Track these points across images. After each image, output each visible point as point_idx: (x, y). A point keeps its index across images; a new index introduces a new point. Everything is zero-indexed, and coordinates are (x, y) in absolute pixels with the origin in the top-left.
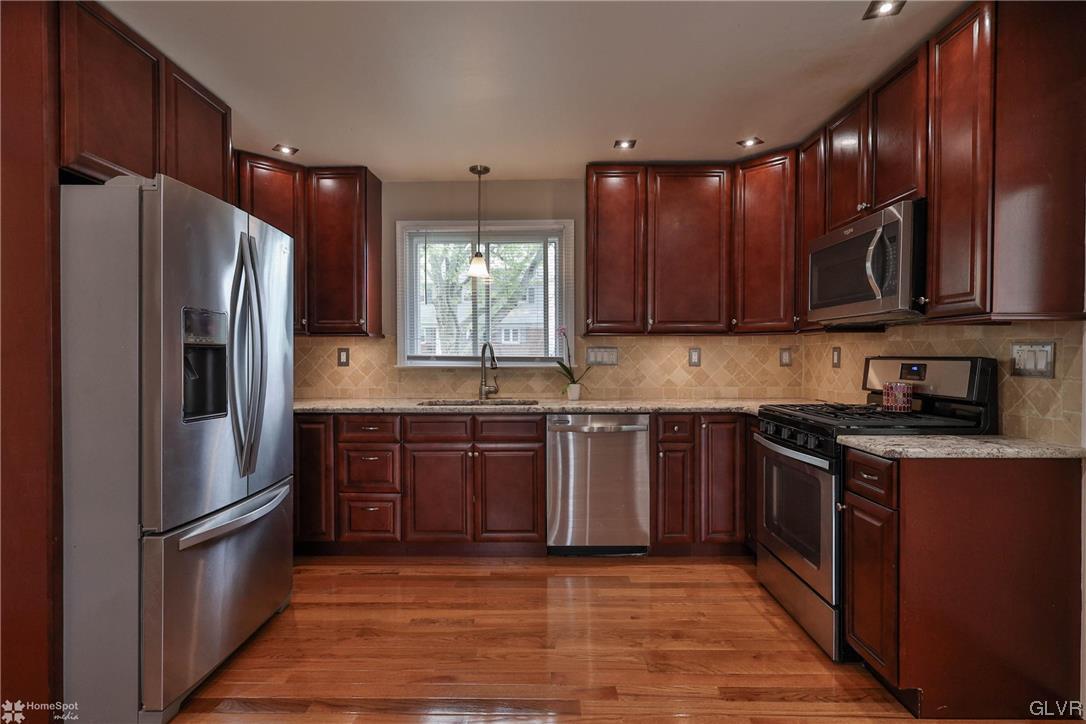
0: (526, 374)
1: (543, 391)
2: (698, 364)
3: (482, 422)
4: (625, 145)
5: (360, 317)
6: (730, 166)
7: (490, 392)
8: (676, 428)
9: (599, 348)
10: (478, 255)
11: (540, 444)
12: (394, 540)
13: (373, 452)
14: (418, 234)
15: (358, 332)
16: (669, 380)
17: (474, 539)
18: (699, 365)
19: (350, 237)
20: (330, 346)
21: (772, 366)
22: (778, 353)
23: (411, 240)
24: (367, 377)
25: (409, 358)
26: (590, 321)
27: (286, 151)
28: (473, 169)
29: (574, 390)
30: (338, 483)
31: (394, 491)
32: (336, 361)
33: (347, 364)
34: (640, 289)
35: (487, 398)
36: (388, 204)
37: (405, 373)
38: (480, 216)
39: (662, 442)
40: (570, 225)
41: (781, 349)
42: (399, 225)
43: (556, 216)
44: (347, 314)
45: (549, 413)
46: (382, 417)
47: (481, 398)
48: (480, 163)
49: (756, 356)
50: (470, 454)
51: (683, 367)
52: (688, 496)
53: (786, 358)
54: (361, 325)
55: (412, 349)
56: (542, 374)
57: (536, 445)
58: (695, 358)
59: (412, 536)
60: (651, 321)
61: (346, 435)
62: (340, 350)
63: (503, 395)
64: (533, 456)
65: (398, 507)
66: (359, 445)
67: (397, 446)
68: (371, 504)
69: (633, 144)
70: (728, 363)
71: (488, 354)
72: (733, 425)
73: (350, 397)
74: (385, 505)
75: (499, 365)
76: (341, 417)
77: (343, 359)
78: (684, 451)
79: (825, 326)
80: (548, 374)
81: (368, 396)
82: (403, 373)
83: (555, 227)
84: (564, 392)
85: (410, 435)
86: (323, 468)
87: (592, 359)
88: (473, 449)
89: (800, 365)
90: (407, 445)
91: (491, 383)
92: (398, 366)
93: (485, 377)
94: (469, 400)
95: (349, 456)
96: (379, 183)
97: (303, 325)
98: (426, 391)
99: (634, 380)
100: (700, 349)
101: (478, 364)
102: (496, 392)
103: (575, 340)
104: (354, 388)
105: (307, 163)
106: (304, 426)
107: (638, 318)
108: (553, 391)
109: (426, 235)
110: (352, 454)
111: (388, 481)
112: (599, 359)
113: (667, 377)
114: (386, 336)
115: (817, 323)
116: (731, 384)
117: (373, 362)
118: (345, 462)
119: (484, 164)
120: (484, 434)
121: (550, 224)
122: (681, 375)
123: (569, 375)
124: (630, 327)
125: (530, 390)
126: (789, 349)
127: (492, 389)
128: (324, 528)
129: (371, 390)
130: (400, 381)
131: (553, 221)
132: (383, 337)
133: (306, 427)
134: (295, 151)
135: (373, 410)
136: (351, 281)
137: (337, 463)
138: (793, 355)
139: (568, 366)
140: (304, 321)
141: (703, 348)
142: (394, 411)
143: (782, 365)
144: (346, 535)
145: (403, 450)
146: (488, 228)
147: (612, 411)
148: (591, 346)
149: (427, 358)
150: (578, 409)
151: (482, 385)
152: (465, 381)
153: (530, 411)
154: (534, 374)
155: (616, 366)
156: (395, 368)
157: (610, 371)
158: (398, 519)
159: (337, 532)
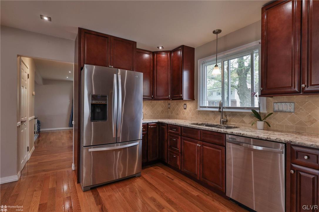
5: (181, 94)
7: (224, 121)
8: (306, 157)
9: (281, 102)
10: (216, 66)
13: (175, 137)
24: (190, 113)
25: (201, 107)
28: (214, 32)
29: (260, 124)
31: (179, 152)
32: (183, 108)
33: (186, 109)
35: (223, 124)
37: (200, 112)
42: (198, 61)
47: (221, 124)
48: (216, 28)
50: (198, 145)
54: (181, 96)
55: (202, 104)
59: (183, 169)
61: (169, 130)
62: (184, 104)
63: (230, 123)
66: (172, 135)
68: (174, 154)
77: (185, 107)
78: (314, 175)
81: (190, 119)
82: (199, 112)
85: (183, 134)
87: (276, 108)
91: (225, 118)
94: (215, 124)
95: (170, 137)
96: (193, 49)
98: (206, 119)
102: (226, 121)
103: (267, 99)
104: (187, 116)
106: (162, 126)
112: (281, 109)
117: (192, 108)
118: (169, 139)
120: (203, 138)
123: (257, 116)
125: (244, 122)
130: (198, 115)
132: (194, 100)
134: (163, 47)
135: (174, 124)
137: (167, 139)
139: (258, 112)
145: (181, 138)
147: (257, 138)
148: (276, 101)
149: (205, 107)
150: (239, 133)
151: (221, 118)
152: (218, 116)
153: (218, 131)
154: (246, 115)
155: (293, 113)
156: (197, 111)
157: (289, 116)
158: (180, 162)
159: (167, 160)
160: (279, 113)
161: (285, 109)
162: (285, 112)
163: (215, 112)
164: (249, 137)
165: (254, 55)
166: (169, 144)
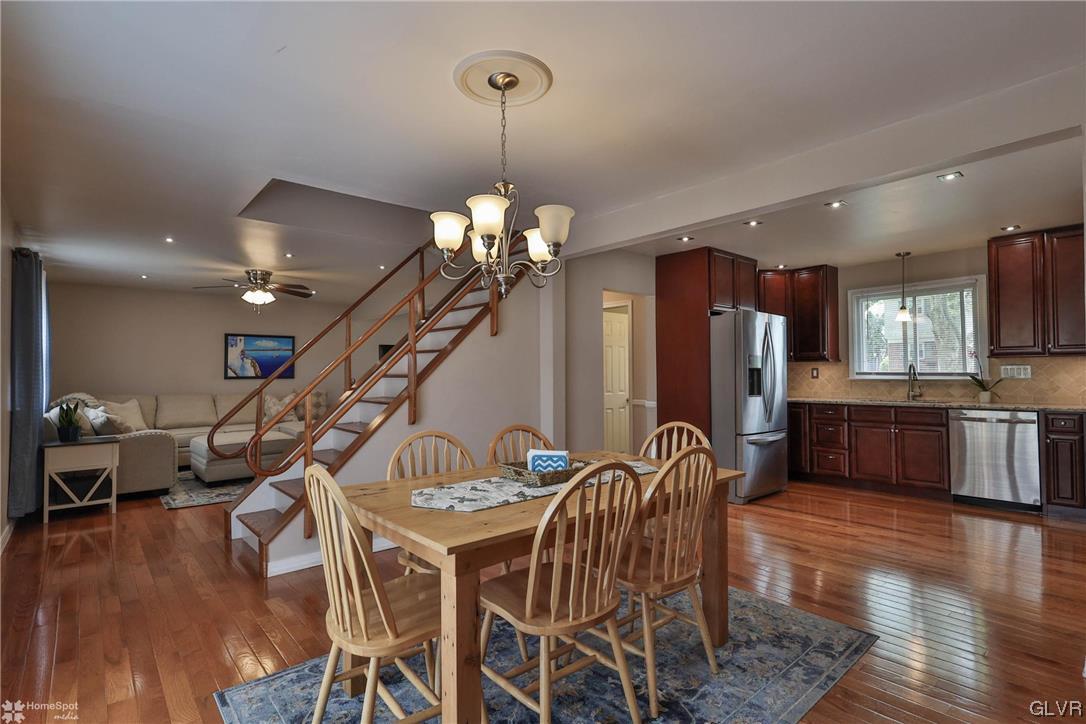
0: (947, 384)
1: (962, 397)
3: (901, 412)
5: (824, 350)
7: (916, 395)
8: (1063, 423)
10: (903, 308)
12: (844, 477)
13: (831, 425)
14: (863, 297)
15: (823, 359)
17: (897, 482)
19: (817, 305)
20: (808, 367)
23: (858, 301)
24: (830, 385)
25: (858, 373)
26: (993, 347)
28: (898, 255)
29: (985, 396)
30: (811, 440)
31: (844, 449)
32: (811, 376)
33: (817, 377)
35: (913, 399)
36: (842, 281)
37: (855, 383)
40: (982, 279)
42: (849, 293)
43: (970, 274)
44: (816, 349)
45: (950, 408)
46: (837, 406)
47: (909, 399)
48: (903, 250)
50: (893, 431)
54: (825, 355)
55: (860, 368)
56: (958, 384)
57: (941, 428)
59: (856, 475)
60: (1050, 346)
61: (815, 415)
62: (813, 369)
64: (939, 435)
65: (847, 458)
66: (823, 421)
67: (846, 423)
68: (831, 455)
69: (1018, 227)
71: (912, 371)
73: (819, 397)
74: (839, 456)
75: (920, 378)
76: (813, 406)
77: (815, 374)
80: (964, 384)
81: (831, 396)
82: (853, 382)
83: (970, 281)
85: (854, 418)
86: (803, 432)
87: (1004, 375)
88: (895, 428)
90: (852, 423)
91: (916, 390)
92: (850, 378)
93: (912, 388)
94: (900, 399)
95: (817, 427)
96: (836, 271)
97: (791, 356)
98: (870, 394)
99: (1047, 390)
101: (907, 378)
103: (989, 360)
104: (822, 391)
108: (971, 397)
109: (867, 297)
110: (819, 426)
111: (841, 443)
114: (842, 360)
117: (833, 377)
118: (815, 430)
119: (905, 251)
120: (902, 419)
121: (964, 280)
123: (979, 385)
124: (1030, 350)
125: (950, 395)
128: (803, 465)
129: (833, 393)
130: (850, 386)
131: (967, 278)
132: (840, 361)
133: (794, 410)
135: (830, 402)
137: (810, 431)
140: (792, 354)
142: (843, 403)
144: (816, 470)
145: (849, 426)
148: (1005, 364)
149: (871, 374)
151: (909, 391)
154: (953, 384)
155: (1030, 380)
156: (848, 380)
157: (1024, 383)
158: (847, 464)
159: (811, 468)
163: (891, 382)
165: (965, 293)
166: (815, 439)
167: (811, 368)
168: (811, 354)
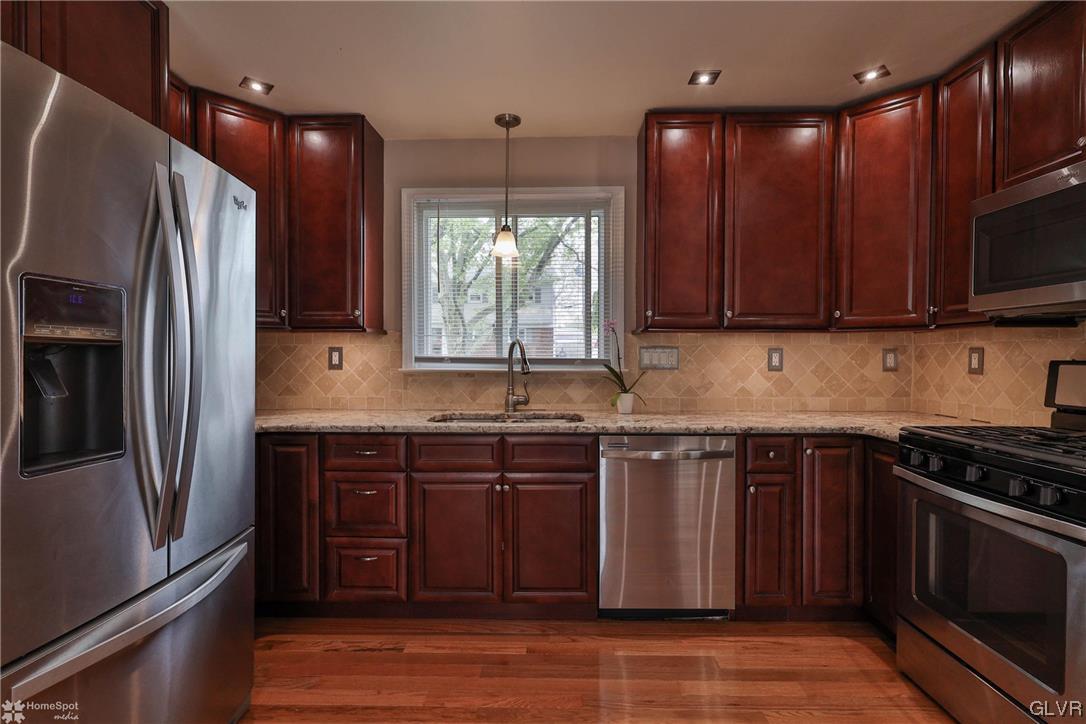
0: (563, 380)
1: (584, 402)
2: (779, 369)
3: (514, 445)
4: (704, 79)
5: (355, 307)
6: (831, 115)
7: (518, 403)
8: (772, 454)
9: (655, 347)
10: (506, 228)
11: (592, 475)
12: (396, 600)
13: (371, 483)
14: (429, 206)
15: (352, 326)
16: (743, 390)
17: (503, 598)
18: (781, 370)
20: (317, 346)
21: (873, 370)
22: (881, 355)
23: (420, 212)
24: (365, 384)
25: (418, 360)
26: (649, 313)
27: (257, 87)
28: (500, 120)
29: (626, 401)
30: (324, 524)
31: (397, 535)
32: (327, 364)
33: (339, 367)
34: (715, 272)
35: (515, 410)
36: (392, 167)
37: (413, 378)
38: (508, 182)
39: (752, 472)
40: (620, 193)
41: (884, 350)
42: (405, 193)
43: (603, 181)
44: (338, 304)
45: (603, 434)
46: (383, 437)
47: (507, 411)
48: (508, 110)
49: (852, 358)
50: (498, 487)
51: (760, 371)
52: (787, 543)
53: (891, 361)
54: (357, 318)
55: (421, 349)
56: (583, 380)
57: (584, 476)
58: (776, 361)
59: (422, 595)
60: (729, 314)
61: (334, 461)
62: (332, 350)
63: (535, 407)
64: (581, 490)
65: (403, 556)
66: (352, 475)
67: (402, 476)
68: (368, 552)
69: (715, 76)
70: (817, 367)
71: (517, 354)
72: (846, 451)
73: (344, 408)
74: (383, 553)
75: (533, 368)
76: (328, 437)
77: (335, 360)
78: (782, 484)
79: (992, 318)
80: (590, 380)
81: (365, 407)
82: (410, 379)
83: (602, 195)
84: (614, 405)
85: (420, 462)
86: (305, 507)
87: (646, 361)
88: (502, 481)
89: (908, 371)
90: (414, 475)
91: (520, 391)
92: (404, 369)
93: (512, 384)
94: (492, 413)
95: (338, 488)
96: (381, 141)
97: (282, 319)
98: (437, 401)
99: (698, 388)
100: (782, 350)
101: (504, 368)
102: (526, 402)
103: (625, 336)
104: (349, 397)
105: (287, 109)
106: (280, 449)
107: (712, 310)
108: (598, 402)
109: (440, 206)
110: (343, 487)
111: (391, 523)
112: (655, 362)
113: (740, 385)
114: (388, 332)
115: (982, 314)
116: (820, 394)
117: (373, 365)
118: (334, 499)
119: (513, 112)
120: (516, 460)
121: (596, 192)
122: (757, 381)
123: (616, 381)
124: (701, 320)
125: (570, 400)
126: (894, 350)
127: (522, 399)
128: (305, 584)
129: (371, 400)
130: (405, 388)
131: (597, 188)
132: (385, 333)
134: (269, 88)
135: (370, 428)
136: (344, 262)
137: (323, 499)
138: (900, 358)
139: (617, 370)
140: (284, 313)
141: (786, 348)
142: (398, 431)
143: (886, 369)
144: (335, 594)
145: (409, 481)
146: (517, 197)
147: (687, 432)
148: (645, 345)
149: (441, 360)
150: (641, 428)
151: (509, 394)
152: (487, 389)
153: (578, 431)
154: (573, 380)
155: (676, 371)
156: (400, 372)
157: (669, 377)
158: (403, 572)
159: (325, 589)
160: (650, 371)
161: (664, 362)
162: (664, 368)
163: (476, 376)
164: (668, 432)
165: (593, 221)
166: (332, 515)
167: (325, 347)
168: (327, 314)
